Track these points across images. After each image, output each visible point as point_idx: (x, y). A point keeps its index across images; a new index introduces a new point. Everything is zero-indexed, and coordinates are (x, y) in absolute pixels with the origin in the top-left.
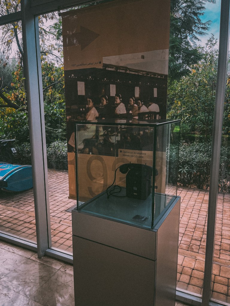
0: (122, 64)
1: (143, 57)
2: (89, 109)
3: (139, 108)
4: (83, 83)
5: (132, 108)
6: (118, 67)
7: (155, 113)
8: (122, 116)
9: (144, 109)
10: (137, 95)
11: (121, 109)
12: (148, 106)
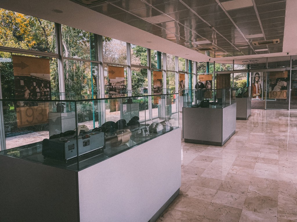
0: (37, 76)
1: (43, 75)
2: (26, 90)
3: (44, 90)
4: (23, 81)
5: (41, 90)
6: (36, 77)
7: (48, 91)
8: (38, 92)
9: (45, 90)
10: (43, 86)
11: (38, 90)
12: (46, 89)
